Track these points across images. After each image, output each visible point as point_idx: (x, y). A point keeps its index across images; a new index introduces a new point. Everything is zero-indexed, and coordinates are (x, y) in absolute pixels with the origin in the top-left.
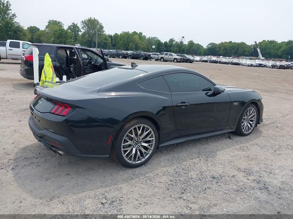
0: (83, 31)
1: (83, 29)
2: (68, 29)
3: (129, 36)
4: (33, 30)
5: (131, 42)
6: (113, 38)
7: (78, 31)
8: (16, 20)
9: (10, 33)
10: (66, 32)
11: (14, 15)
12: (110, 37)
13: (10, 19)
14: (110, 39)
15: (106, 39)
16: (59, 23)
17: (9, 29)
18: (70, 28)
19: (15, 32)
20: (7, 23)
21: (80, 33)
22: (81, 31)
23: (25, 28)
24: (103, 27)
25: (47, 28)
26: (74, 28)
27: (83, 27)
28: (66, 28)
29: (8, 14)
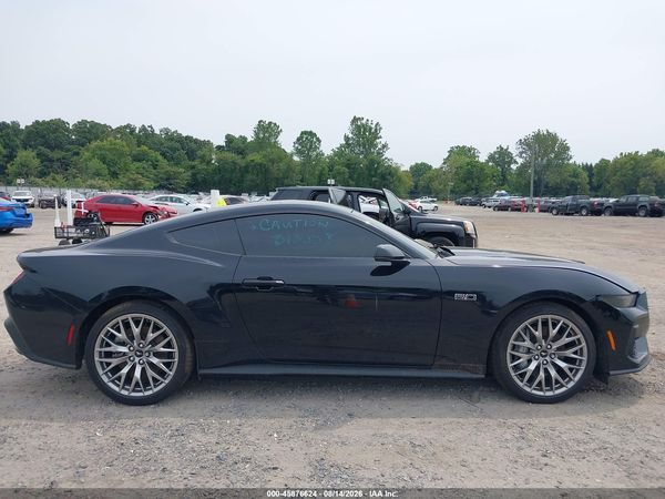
0: (520, 161)
1: (521, 157)
2: (488, 162)
3: (637, 163)
4: (420, 170)
5: (644, 175)
6: (595, 171)
7: (510, 163)
8: (387, 154)
9: (374, 179)
10: (482, 167)
11: (384, 146)
12: (588, 168)
13: (378, 153)
14: (585, 175)
15: (576, 175)
16: (470, 150)
17: (373, 173)
18: (491, 157)
19: (383, 177)
20: (372, 162)
21: (514, 167)
22: (516, 162)
23: (406, 168)
24: (568, 149)
25: (444, 163)
26: (502, 156)
27: (521, 153)
28: (483, 158)
29: (376, 146)
